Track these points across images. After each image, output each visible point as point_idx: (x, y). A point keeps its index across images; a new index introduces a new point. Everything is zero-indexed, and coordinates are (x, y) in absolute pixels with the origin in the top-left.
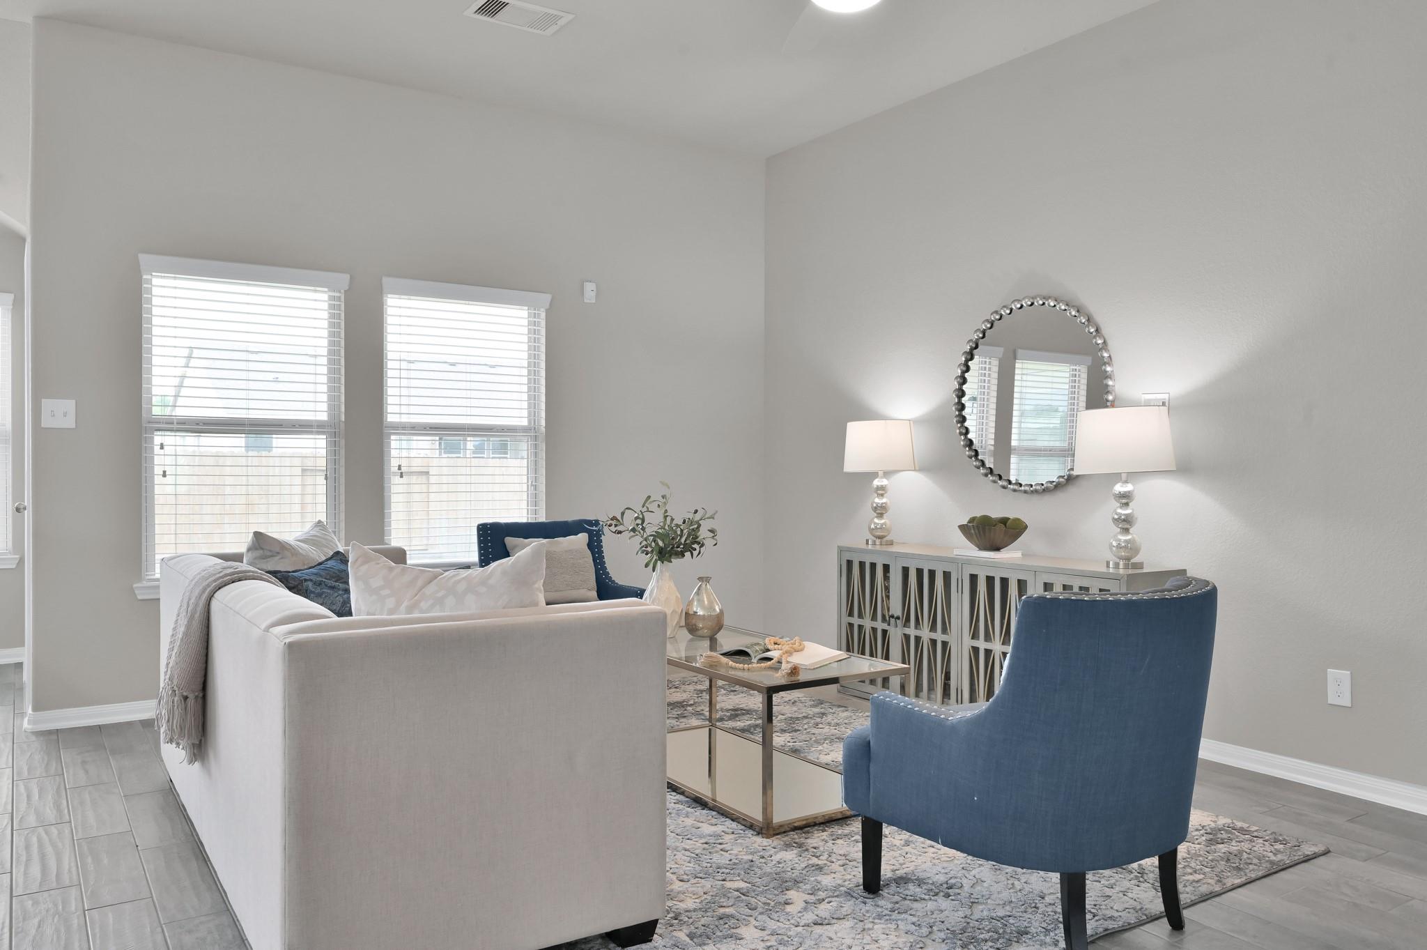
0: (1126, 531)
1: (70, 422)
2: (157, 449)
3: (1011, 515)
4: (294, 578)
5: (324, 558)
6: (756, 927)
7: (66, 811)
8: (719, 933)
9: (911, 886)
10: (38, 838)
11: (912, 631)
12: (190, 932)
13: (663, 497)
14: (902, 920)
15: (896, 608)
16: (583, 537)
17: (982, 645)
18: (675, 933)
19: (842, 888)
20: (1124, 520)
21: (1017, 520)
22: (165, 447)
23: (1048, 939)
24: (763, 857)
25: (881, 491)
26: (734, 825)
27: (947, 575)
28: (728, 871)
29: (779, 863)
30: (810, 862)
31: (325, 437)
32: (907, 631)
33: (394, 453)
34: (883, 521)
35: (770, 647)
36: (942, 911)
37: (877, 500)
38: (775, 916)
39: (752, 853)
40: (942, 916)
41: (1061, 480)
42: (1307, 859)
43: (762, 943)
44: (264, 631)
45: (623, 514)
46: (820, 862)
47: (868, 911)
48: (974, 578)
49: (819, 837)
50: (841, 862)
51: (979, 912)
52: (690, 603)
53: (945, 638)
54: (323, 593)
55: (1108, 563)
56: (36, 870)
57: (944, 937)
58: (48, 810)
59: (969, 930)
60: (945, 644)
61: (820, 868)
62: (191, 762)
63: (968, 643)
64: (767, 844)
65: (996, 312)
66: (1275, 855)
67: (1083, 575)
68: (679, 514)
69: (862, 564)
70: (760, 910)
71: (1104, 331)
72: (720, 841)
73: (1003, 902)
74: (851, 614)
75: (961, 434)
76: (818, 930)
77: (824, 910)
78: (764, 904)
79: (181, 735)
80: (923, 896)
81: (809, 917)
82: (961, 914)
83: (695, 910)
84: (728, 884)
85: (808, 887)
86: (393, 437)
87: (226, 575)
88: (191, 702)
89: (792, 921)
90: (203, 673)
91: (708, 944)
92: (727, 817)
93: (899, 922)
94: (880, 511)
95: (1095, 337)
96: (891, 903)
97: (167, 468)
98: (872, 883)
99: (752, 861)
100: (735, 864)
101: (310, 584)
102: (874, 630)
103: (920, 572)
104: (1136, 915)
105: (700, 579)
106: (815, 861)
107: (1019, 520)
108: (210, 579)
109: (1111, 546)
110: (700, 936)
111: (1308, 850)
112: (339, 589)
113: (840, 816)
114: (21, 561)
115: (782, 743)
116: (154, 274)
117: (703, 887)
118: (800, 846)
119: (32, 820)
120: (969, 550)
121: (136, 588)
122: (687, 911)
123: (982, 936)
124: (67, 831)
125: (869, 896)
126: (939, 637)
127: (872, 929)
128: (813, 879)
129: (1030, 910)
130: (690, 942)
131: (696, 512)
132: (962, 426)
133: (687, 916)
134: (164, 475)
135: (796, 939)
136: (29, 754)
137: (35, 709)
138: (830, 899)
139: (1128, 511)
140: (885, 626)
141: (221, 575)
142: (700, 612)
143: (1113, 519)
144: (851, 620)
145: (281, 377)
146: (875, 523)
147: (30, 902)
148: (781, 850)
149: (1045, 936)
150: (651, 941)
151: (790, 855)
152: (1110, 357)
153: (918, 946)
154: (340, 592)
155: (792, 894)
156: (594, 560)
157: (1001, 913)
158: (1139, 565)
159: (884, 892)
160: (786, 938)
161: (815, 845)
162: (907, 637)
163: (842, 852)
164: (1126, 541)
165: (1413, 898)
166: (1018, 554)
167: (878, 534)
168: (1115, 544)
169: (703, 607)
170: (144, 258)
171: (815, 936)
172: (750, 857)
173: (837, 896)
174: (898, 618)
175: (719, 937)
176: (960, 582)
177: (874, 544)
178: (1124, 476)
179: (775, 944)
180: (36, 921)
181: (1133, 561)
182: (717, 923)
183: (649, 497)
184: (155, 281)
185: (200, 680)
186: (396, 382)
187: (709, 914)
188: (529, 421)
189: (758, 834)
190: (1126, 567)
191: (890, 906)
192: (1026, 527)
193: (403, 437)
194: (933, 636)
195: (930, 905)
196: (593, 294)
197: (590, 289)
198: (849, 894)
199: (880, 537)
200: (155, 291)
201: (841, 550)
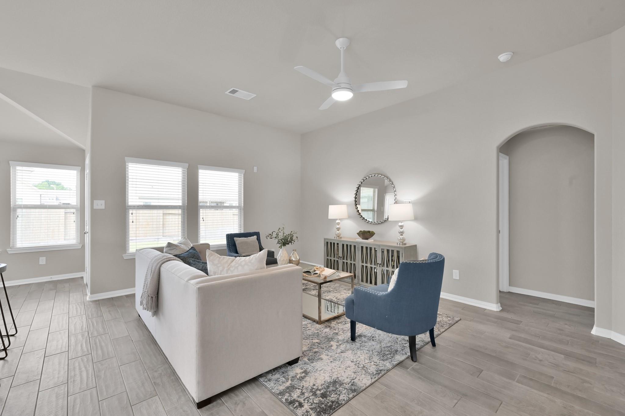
0: (402, 235)
1: (103, 207)
2: (130, 215)
3: (371, 230)
4: (182, 256)
5: (188, 249)
6: (326, 355)
7: (106, 329)
8: (316, 358)
9: (363, 338)
10: (98, 340)
11: (345, 261)
12: (156, 371)
13: (283, 228)
14: (364, 349)
15: (340, 254)
16: (255, 237)
17: (365, 265)
18: (304, 359)
19: (345, 340)
20: (402, 232)
21: (373, 232)
22: (133, 214)
23: (404, 353)
24: (321, 331)
25: (338, 224)
26: (310, 321)
27: (355, 246)
28: (312, 336)
29: (326, 333)
30: (334, 332)
31: (181, 210)
32: (344, 261)
33: (201, 214)
34: (339, 232)
35: (316, 270)
36: (373, 345)
37: (337, 226)
38: (330, 351)
39: (317, 330)
40: (374, 347)
41: (383, 221)
42: (457, 322)
43: (329, 360)
44: (186, 282)
45: (272, 233)
46: (336, 332)
47: (354, 347)
48: (362, 247)
49: (333, 323)
50: (342, 331)
51: (383, 345)
52: (291, 257)
53: (354, 263)
54: (196, 264)
55: (397, 243)
56: (100, 352)
57: (377, 354)
58: (100, 329)
59: (383, 351)
60: (354, 264)
61: (337, 334)
62: (153, 316)
63: (361, 264)
64: (320, 327)
65: (365, 177)
66: (449, 321)
67: (392, 247)
68: (287, 232)
69: (331, 243)
70: (325, 349)
71: (394, 183)
72: (307, 327)
73: (388, 341)
74: (328, 256)
75: (356, 208)
76: (343, 354)
77: (343, 347)
78: (325, 347)
79: (151, 309)
80: (367, 341)
81: (339, 351)
82: (379, 346)
83: (307, 351)
84: (314, 341)
85: (336, 340)
86: (201, 210)
87: (165, 259)
88: (154, 299)
89: (335, 352)
90: (157, 289)
91: (314, 362)
92: (307, 319)
93: (364, 350)
94: (338, 229)
95: (392, 185)
96: (359, 344)
97: (133, 220)
98: (353, 338)
99: (318, 333)
100: (314, 334)
101: (191, 261)
102: (334, 260)
103: (347, 245)
104: (423, 343)
105: (293, 250)
106: (335, 331)
107: (373, 231)
108: (160, 260)
109: (398, 239)
110: (311, 359)
111: (457, 319)
112: (200, 262)
113: (337, 317)
114: (83, 246)
115: (314, 293)
116: (129, 163)
117: (307, 343)
118: (329, 327)
119: (95, 334)
120: (360, 240)
121: (124, 256)
122: (305, 351)
123: (386, 353)
124: (108, 337)
125: (353, 342)
126: (353, 262)
127: (357, 353)
128: (336, 337)
129: (396, 343)
130: (309, 361)
131: (292, 232)
132: (356, 206)
133: (305, 353)
134: (133, 222)
135: (338, 358)
136: (90, 309)
137: (91, 294)
138: (343, 344)
139: (402, 230)
140: (338, 259)
141: (162, 259)
142: (294, 259)
143: (399, 232)
144: (328, 258)
145: (154, 187)
146: (337, 232)
147: (100, 365)
148: (325, 328)
149: (403, 351)
150: (298, 363)
151: (327, 330)
152: (396, 190)
153: (371, 358)
154: (201, 263)
155: (332, 343)
156: (259, 243)
157: (389, 345)
158: (405, 244)
159: (356, 340)
160: (335, 358)
161: (333, 326)
162: (344, 262)
163: (341, 328)
164: (402, 238)
165: (485, 332)
166: (373, 241)
167: (338, 235)
168: (399, 238)
169: (294, 258)
170: (126, 158)
171: (342, 357)
172: (317, 331)
173: (344, 343)
174: (341, 257)
175: (316, 359)
176: (358, 248)
177: (337, 238)
178: (401, 221)
179: (333, 360)
180: (103, 372)
181: (404, 243)
182: (314, 355)
183: (280, 228)
184: (130, 165)
185: (157, 292)
186: (202, 194)
187: (311, 352)
188: (239, 205)
189: (317, 323)
190: (402, 244)
191: (359, 345)
192: (375, 234)
193: (204, 210)
194: (351, 262)
195: (370, 344)
196: (256, 170)
197: (255, 168)
198: (347, 342)
199: (338, 236)
200: (129, 168)
201: (325, 239)
